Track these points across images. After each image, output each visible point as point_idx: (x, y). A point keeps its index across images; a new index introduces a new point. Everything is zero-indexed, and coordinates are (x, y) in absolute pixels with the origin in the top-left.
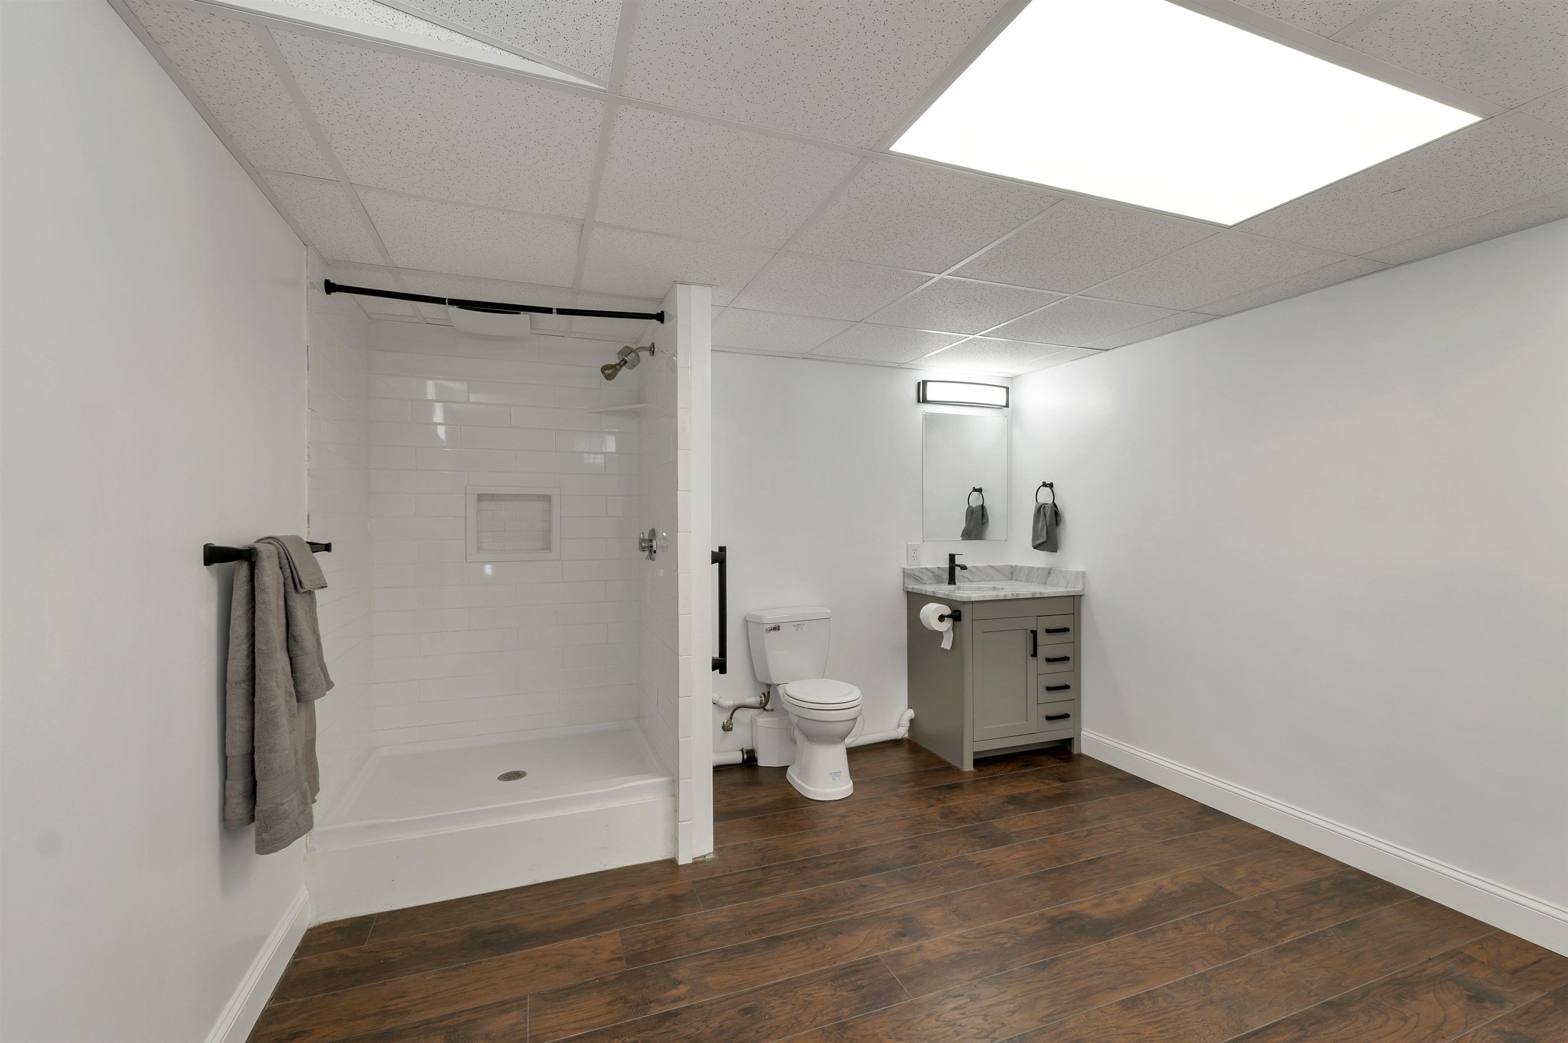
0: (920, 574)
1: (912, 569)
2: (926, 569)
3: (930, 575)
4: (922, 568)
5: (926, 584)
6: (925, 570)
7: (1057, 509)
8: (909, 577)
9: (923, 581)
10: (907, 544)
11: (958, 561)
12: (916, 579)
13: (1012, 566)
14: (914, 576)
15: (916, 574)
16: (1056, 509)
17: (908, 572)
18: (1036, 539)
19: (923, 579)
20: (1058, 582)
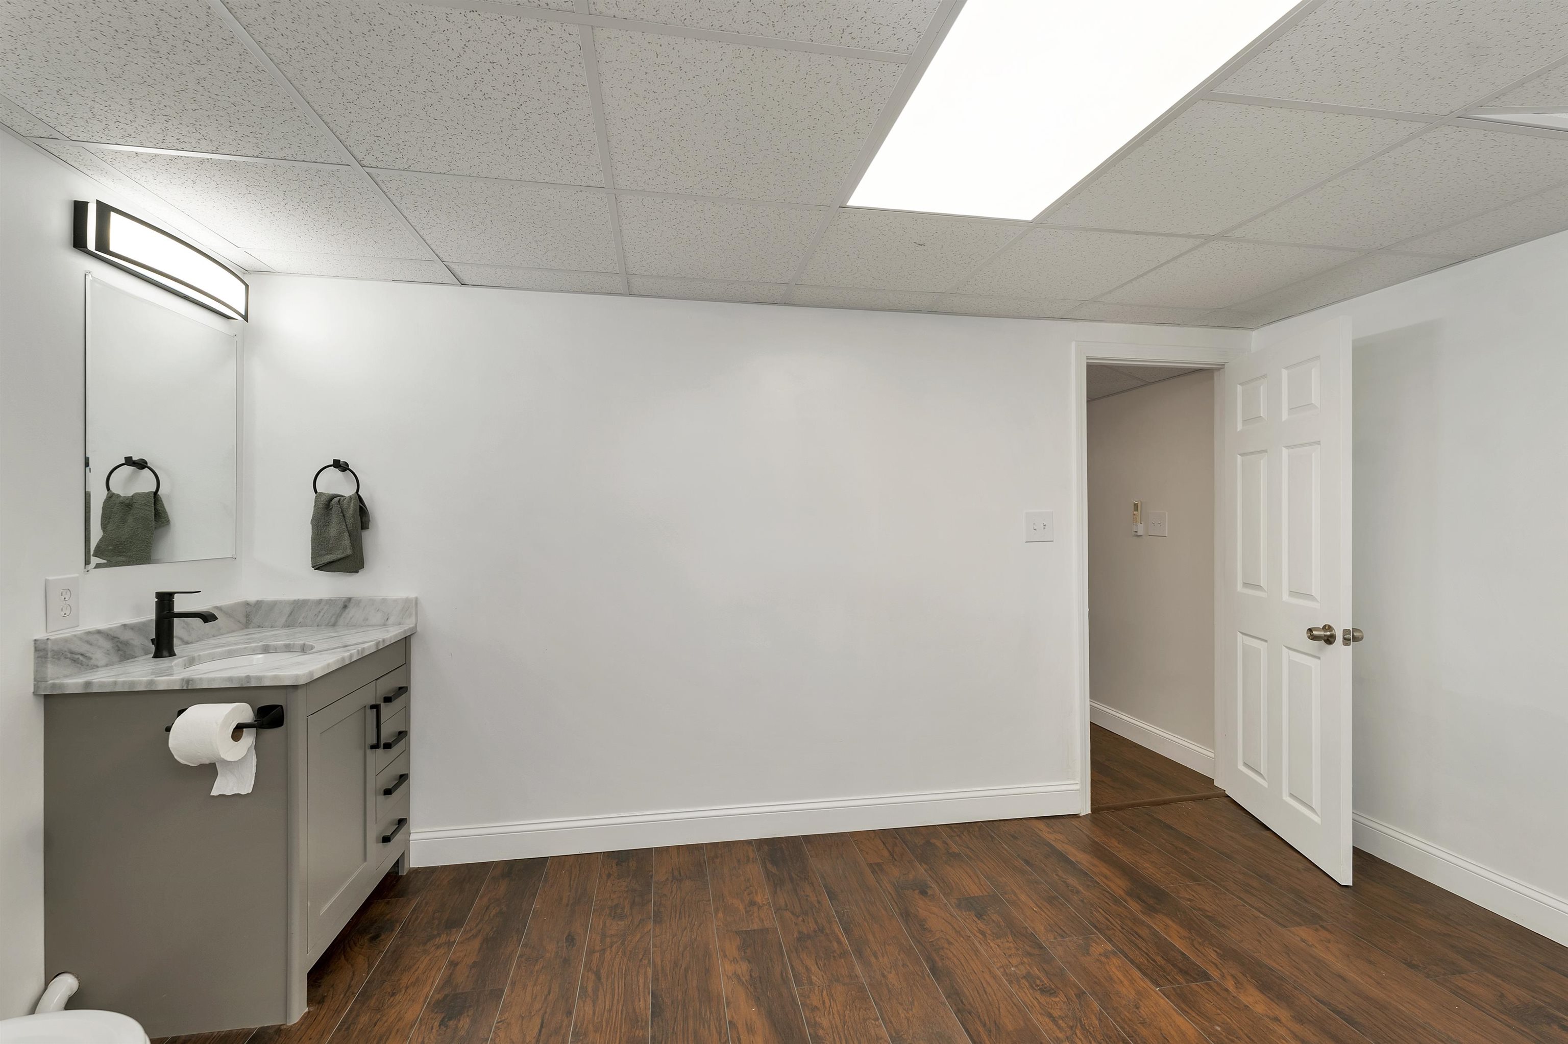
0: (84, 648)
1: (66, 640)
2: (99, 632)
3: (107, 645)
4: (89, 633)
5: (98, 667)
6: (97, 636)
7: (365, 506)
8: (59, 659)
9: (93, 662)
10: (46, 581)
11: (180, 605)
12: (75, 661)
13: (247, 604)
14: (69, 655)
15: (77, 650)
16: (361, 505)
17: (56, 648)
18: (323, 552)
19: (90, 659)
20: (366, 619)
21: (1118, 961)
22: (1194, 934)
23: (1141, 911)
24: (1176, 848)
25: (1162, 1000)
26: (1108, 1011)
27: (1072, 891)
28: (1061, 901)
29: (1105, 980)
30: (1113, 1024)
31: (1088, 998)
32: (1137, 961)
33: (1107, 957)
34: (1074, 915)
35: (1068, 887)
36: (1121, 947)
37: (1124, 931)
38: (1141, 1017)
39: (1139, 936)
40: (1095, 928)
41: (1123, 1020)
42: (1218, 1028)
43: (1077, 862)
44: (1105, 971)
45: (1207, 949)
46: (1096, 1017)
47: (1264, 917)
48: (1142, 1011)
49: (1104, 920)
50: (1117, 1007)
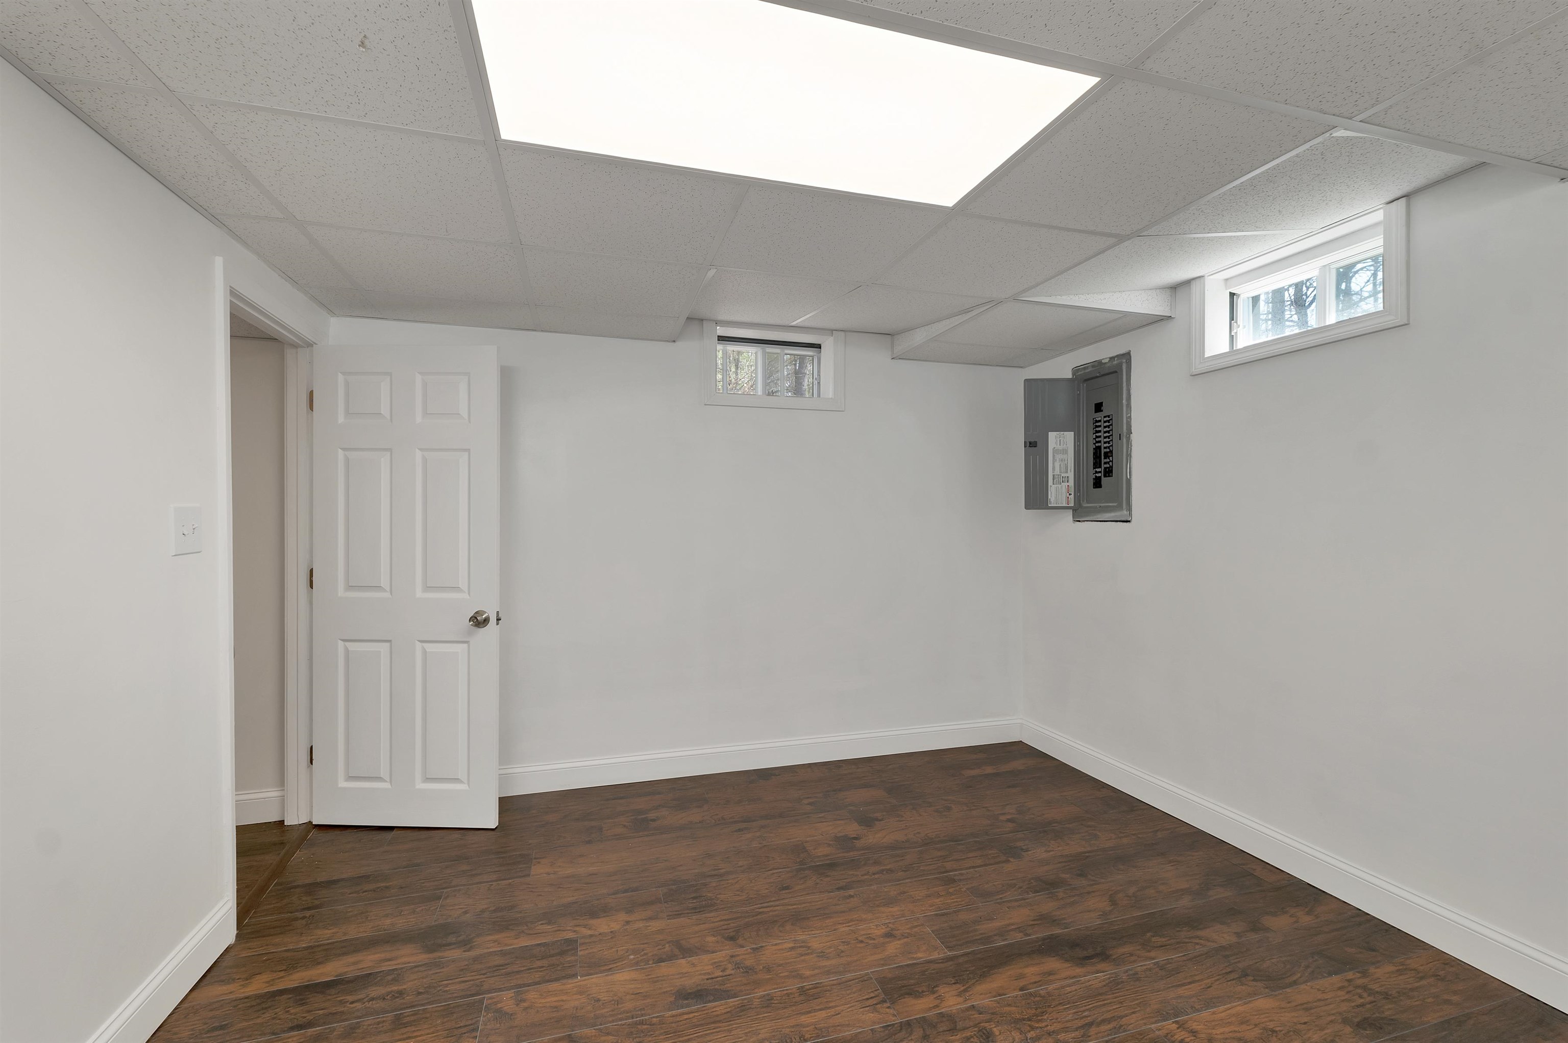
21: (532, 994)
22: (516, 928)
23: (464, 951)
24: (374, 891)
25: (593, 980)
26: (599, 1024)
27: (394, 997)
28: (407, 1014)
29: (555, 1013)
30: (615, 1025)
31: (577, 1034)
32: (538, 980)
33: (524, 1001)
34: (442, 1008)
35: (384, 999)
36: (512, 984)
37: (489, 974)
38: (610, 1001)
39: (502, 966)
40: (474, 997)
41: (611, 1016)
42: (632, 957)
43: (336, 976)
44: (543, 1009)
45: (537, 928)
46: (603, 1036)
47: (513, 880)
48: (604, 999)
49: (463, 984)
50: (594, 1015)
